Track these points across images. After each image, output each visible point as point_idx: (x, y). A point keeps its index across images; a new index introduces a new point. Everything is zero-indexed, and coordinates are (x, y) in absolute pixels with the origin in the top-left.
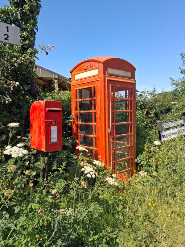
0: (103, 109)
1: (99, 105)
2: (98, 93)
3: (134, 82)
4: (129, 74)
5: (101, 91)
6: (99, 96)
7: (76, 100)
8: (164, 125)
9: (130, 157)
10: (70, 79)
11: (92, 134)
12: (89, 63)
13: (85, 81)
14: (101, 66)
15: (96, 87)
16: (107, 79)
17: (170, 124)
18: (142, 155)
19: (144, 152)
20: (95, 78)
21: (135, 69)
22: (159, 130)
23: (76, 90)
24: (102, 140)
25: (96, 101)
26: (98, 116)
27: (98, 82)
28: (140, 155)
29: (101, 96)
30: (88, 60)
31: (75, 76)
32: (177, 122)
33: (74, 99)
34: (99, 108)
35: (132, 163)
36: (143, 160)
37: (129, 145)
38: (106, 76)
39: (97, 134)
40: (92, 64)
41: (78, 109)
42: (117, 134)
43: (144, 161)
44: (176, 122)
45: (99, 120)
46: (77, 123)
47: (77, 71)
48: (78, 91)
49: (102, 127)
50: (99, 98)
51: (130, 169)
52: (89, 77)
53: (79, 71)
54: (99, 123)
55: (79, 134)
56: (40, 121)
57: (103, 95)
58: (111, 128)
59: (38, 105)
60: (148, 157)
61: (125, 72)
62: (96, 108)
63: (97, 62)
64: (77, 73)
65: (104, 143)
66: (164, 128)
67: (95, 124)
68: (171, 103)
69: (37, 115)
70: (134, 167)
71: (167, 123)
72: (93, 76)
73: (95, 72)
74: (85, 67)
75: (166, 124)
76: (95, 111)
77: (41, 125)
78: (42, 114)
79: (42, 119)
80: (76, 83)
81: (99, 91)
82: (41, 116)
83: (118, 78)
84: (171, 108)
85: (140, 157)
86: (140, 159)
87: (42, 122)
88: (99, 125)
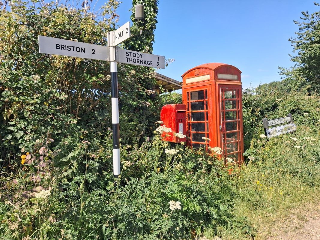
0: (215, 108)
1: (211, 106)
2: (210, 95)
3: (240, 84)
4: (236, 77)
5: (212, 94)
6: (211, 98)
7: (188, 101)
8: (269, 122)
9: (238, 151)
10: (182, 82)
11: (204, 130)
12: (201, 70)
13: (196, 85)
14: (213, 72)
15: (207, 91)
16: (217, 83)
17: (276, 122)
18: (249, 149)
19: (251, 147)
20: (207, 83)
21: (241, 72)
22: (265, 128)
23: (188, 93)
24: (215, 135)
25: (208, 102)
26: (210, 115)
27: (210, 86)
28: (247, 150)
29: (213, 98)
30: (200, 67)
31: (187, 80)
32: (284, 119)
33: (185, 100)
34: (211, 108)
35: (240, 157)
36: (250, 153)
37: (238, 141)
38: (216, 81)
39: (209, 130)
40: (203, 71)
41: (190, 109)
42: (227, 130)
43: (251, 155)
44: (282, 120)
45: (211, 119)
46: (189, 121)
47: (188, 76)
48: (190, 93)
49: (214, 124)
50: (210, 100)
51: (239, 161)
52: (201, 82)
53: (191, 76)
54: (211, 121)
55: (191, 132)
56: (171, 120)
57: (214, 97)
58: (221, 125)
59: (169, 107)
60: (254, 151)
61: (232, 75)
62: (208, 108)
63: (209, 69)
64: (188, 77)
65: (216, 138)
66: (270, 125)
67: (207, 121)
68: (278, 99)
69: (168, 115)
70: (242, 160)
71: (273, 120)
72: (204, 81)
73: (207, 77)
74: (196, 73)
75: (271, 121)
76: (207, 111)
77: (171, 123)
78: (173, 114)
79: (172, 118)
80: (187, 86)
81: (210, 94)
82: (171, 115)
83: (226, 82)
84: (277, 105)
85: (248, 151)
86: (248, 153)
87: (172, 120)
88: (211, 123)
